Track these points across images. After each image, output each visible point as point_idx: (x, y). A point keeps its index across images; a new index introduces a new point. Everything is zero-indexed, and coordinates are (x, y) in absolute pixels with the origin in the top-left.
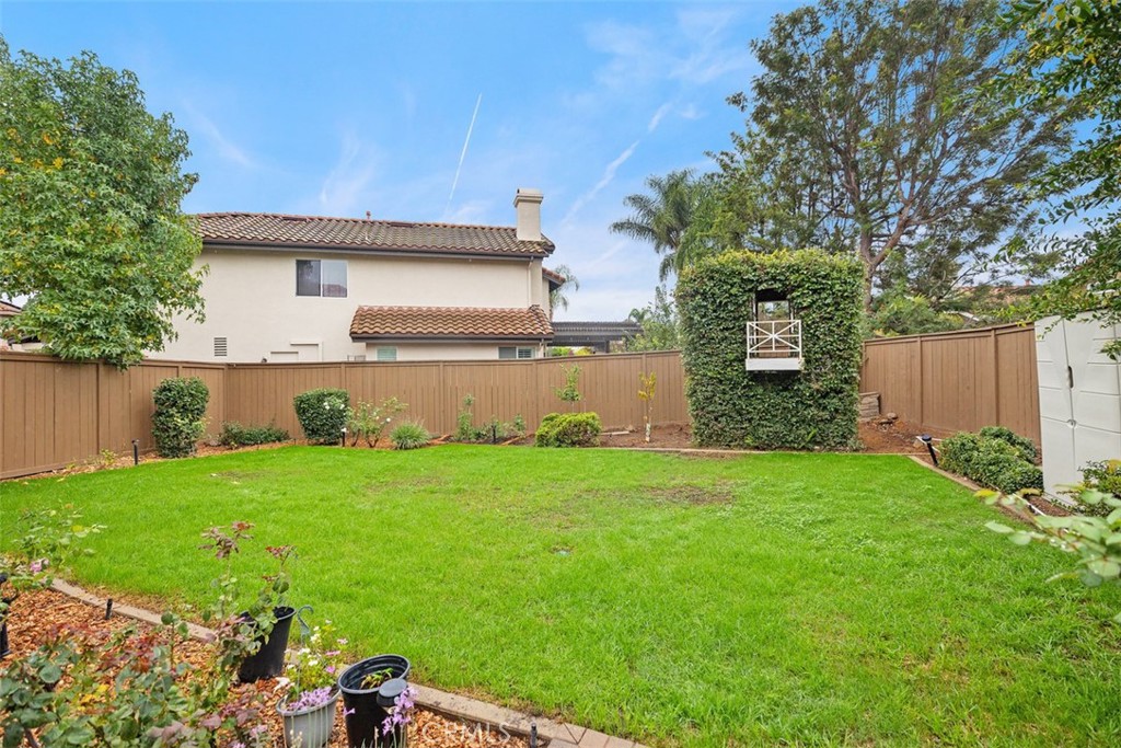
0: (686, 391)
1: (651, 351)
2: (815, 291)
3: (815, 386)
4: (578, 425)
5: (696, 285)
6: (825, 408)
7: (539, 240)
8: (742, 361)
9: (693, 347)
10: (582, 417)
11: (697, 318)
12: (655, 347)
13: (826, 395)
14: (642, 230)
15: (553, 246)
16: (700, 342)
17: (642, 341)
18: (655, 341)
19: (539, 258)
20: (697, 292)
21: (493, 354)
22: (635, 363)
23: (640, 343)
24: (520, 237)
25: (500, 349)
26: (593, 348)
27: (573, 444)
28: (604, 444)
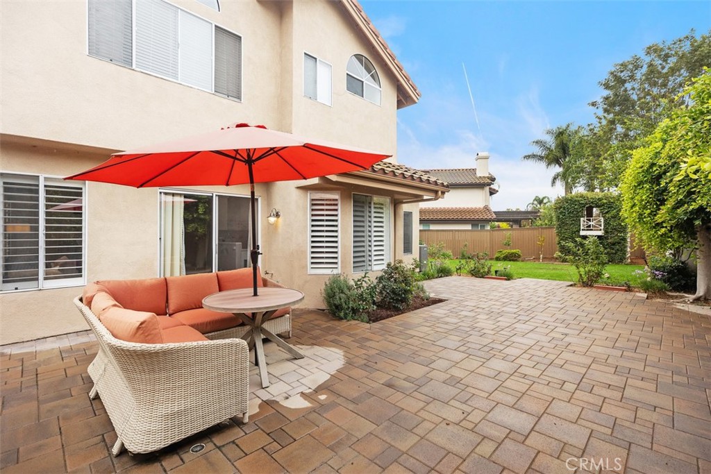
0: (557, 242)
1: (544, 226)
2: (609, 207)
3: (609, 241)
4: (512, 253)
5: (561, 204)
6: (613, 249)
7: (488, 175)
8: (579, 231)
9: (560, 226)
10: (514, 251)
11: (561, 216)
12: (546, 224)
13: (614, 244)
14: (541, 158)
15: (495, 179)
16: (562, 224)
17: (540, 222)
18: (546, 222)
19: (489, 184)
20: (561, 207)
21: (469, 227)
22: (536, 232)
23: (539, 222)
24: (479, 174)
25: (472, 225)
26: (511, 223)
27: (510, 260)
28: (522, 261)
